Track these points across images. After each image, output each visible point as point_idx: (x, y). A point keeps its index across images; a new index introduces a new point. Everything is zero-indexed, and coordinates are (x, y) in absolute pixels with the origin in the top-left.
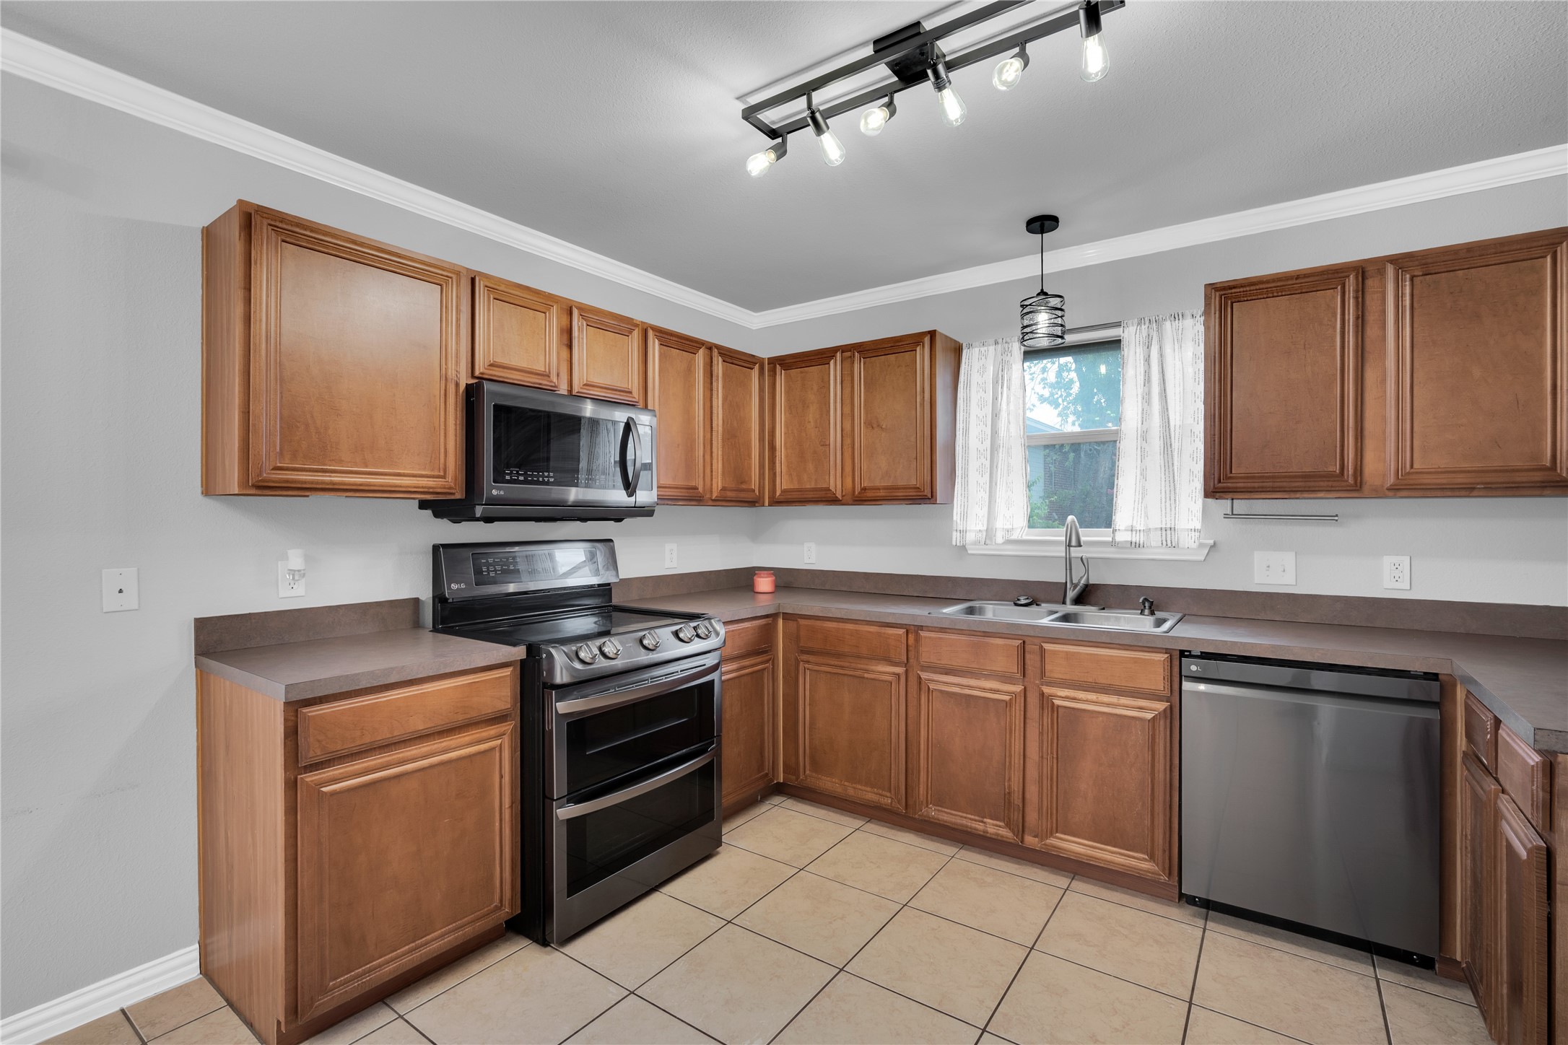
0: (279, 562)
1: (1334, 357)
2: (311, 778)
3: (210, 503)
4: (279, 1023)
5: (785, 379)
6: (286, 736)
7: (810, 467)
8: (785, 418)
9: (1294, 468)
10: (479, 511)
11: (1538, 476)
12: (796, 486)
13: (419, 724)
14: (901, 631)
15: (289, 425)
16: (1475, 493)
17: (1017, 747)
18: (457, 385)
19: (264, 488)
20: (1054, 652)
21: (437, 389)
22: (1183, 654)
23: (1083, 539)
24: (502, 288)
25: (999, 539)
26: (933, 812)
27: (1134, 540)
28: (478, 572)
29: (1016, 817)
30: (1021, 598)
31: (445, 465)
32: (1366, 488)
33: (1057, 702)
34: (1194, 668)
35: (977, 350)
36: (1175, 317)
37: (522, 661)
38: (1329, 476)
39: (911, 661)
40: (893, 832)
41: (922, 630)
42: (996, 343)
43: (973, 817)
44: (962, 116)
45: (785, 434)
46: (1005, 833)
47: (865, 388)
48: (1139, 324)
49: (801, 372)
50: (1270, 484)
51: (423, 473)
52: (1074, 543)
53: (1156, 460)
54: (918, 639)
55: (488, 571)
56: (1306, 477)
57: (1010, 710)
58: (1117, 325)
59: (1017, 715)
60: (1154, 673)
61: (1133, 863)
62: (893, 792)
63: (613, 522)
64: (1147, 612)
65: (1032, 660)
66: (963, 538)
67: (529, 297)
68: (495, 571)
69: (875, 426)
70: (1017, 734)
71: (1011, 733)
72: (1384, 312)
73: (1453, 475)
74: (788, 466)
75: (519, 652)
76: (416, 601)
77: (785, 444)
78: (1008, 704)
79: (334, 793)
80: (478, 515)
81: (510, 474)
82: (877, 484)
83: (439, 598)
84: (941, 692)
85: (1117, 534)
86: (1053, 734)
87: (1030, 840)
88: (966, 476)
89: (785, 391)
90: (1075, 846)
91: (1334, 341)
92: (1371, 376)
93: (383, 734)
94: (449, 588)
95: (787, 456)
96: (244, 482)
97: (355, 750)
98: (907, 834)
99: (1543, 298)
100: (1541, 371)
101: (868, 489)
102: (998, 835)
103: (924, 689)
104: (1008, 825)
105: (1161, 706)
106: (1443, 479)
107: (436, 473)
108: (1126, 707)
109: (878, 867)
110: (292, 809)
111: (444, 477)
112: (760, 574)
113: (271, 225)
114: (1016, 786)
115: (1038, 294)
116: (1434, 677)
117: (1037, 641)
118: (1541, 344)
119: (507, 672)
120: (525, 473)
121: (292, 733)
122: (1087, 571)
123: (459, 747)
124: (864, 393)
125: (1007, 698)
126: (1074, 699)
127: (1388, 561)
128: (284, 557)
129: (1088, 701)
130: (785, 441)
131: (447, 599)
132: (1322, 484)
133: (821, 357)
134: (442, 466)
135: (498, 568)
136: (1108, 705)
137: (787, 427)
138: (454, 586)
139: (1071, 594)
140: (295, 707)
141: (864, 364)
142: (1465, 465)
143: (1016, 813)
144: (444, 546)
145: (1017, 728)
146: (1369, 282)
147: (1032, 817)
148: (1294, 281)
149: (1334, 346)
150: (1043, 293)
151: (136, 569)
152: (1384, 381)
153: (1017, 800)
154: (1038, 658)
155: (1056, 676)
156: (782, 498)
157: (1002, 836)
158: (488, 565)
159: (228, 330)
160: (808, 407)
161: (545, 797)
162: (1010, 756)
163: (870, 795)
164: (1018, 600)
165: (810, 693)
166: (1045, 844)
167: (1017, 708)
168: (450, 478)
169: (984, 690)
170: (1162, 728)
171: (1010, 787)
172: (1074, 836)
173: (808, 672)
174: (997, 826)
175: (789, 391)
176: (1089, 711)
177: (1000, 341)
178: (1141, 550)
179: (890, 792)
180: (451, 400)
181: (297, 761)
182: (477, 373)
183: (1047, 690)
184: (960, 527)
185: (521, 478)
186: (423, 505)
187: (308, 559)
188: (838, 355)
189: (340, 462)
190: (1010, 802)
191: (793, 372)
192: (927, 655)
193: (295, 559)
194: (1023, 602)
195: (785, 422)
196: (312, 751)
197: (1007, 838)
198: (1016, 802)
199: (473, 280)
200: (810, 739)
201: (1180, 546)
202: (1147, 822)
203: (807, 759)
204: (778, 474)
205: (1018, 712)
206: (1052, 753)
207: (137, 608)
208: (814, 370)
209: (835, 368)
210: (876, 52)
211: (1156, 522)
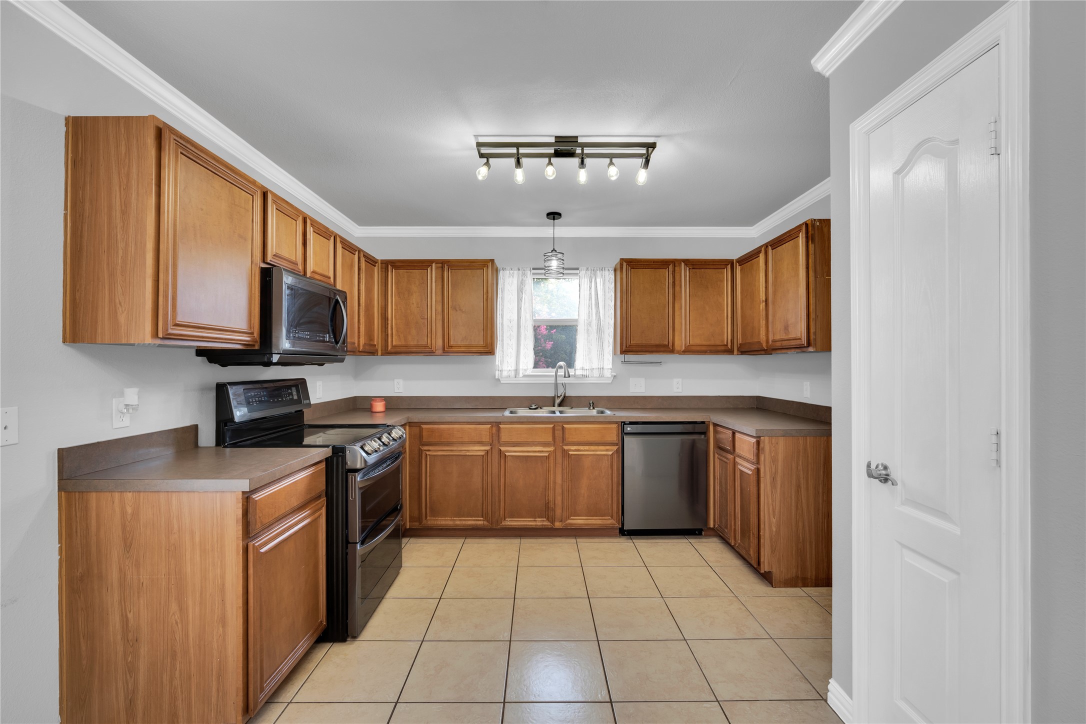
0: (114, 399)
1: (666, 297)
5: (395, 275)
7: (414, 332)
8: (395, 299)
9: (653, 342)
10: (275, 358)
11: (723, 348)
12: (403, 343)
14: (489, 426)
16: (707, 354)
17: (552, 478)
18: (256, 268)
20: (570, 429)
22: (624, 423)
23: (570, 374)
25: (521, 375)
26: (510, 522)
27: (584, 374)
29: (551, 514)
30: (533, 405)
32: (675, 351)
33: (570, 453)
34: (629, 429)
35: (508, 272)
36: (601, 270)
38: (664, 346)
39: (494, 442)
40: (483, 540)
41: (500, 424)
42: (519, 270)
43: (530, 519)
44: (585, 182)
45: (395, 310)
46: (546, 523)
47: (451, 287)
48: (587, 270)
49: (407, 272)
50: (645, 349)
52: (567, 376)
53: (594, 336)
54: (499, 430)
56: (657, 346)
57: (548, 461)
58: (577, 269)
59: (552, 462)
60: (613, 434)
61: (605, 522)
62: (484, 517)
63: (317, 366)
64: (591, 408)
65: (559, 433)
66: (501, 374)
67: (290, 209)
69: (458, 309)
70: (552, 472)
71: (549, 472)
72: (681, 281)
73: (701, 347)
74: (397, 331)
77: (395, 316)
78: (547, 457)
82: (459, 343)
84: (512, 456)
85: (577, 371)
86: (569, 469)
87: (558, 525)
88: (502, 340)
89: (395, 282)
90: (579, 521)
91: (665, 291)
92: (677, 306)
95: (396, 324)
98: (490, 539)
99: (724, 283)
100: (724, 310)
101: (454, 346)
102: (543, 525)
103: (503, 456)
104: (548, 520)
105: (615, 448)
106: (698, 348)
108: (602, 451)
109: (490, 556)
112: (376, 400)
113: (175, 140)
114: (551, 499)
115: (552, 251)
116: (703, 423)
117: (560, 424)
118: (724, 300)
122: (565, 390)
124: (451, 289)
125: (547, 454)
126: (579, 450)
127: (675, 380)
128: (122, 394)
129: (585, 450)
130: (395, 314)
132: (662, 349)
133: (423, 265)
136: (593, 451)
137: (396, 305)
138: (238, 413)
139: (558, 401)
141: (451, 272)
142: (704, 343)
143: (552, 512)
145: (552, 469)
146: (676, 268)
147: (558, 512)
148: (652, 263)
149: (665, 292)
150: (554, 250)
151: (17, 407)
152: (681, 308)
153: (551, 505)
154: (561, 432)
155: (570, 440)
156: (393, 351)
157: (545, 526)
160: (412, 294)
161: (348, 542)
162: (549, 483)
163: (470, 522)
164: (531, 406)
165: (430, 469)
166: (566, 524)
167: (552, 459)
169: (535, 452)
170: (616, 458)
171: (548, 499)
172: (579, 516)
173: (428, 457)
174: (542, 521)
175: (397, 283)
176: (585, 455)
177: (521, 269)
178: (587, 379)
179: (483, 517)
182: (267, 261)
183: (566, 448)
184: (500, 369)
186: (201, 355)
188: (434, 265)
190: (548, 507)
191: (401, 271)
192: (504, 437)
194: (534, 407)
195: (395, 302)
197: (547, 526)
198: (552, 507)
199: (265, 193)
200: (430, 498)
201: (605, 376)
202: (610, 502)
203: (428, 510)
204: (389, 335)
205: (552, 460)
206: (569, 478)
207: (17, 442)
208: (416, 273)
209: (433, 273)
210: (555, 142)
211: (595, 365)
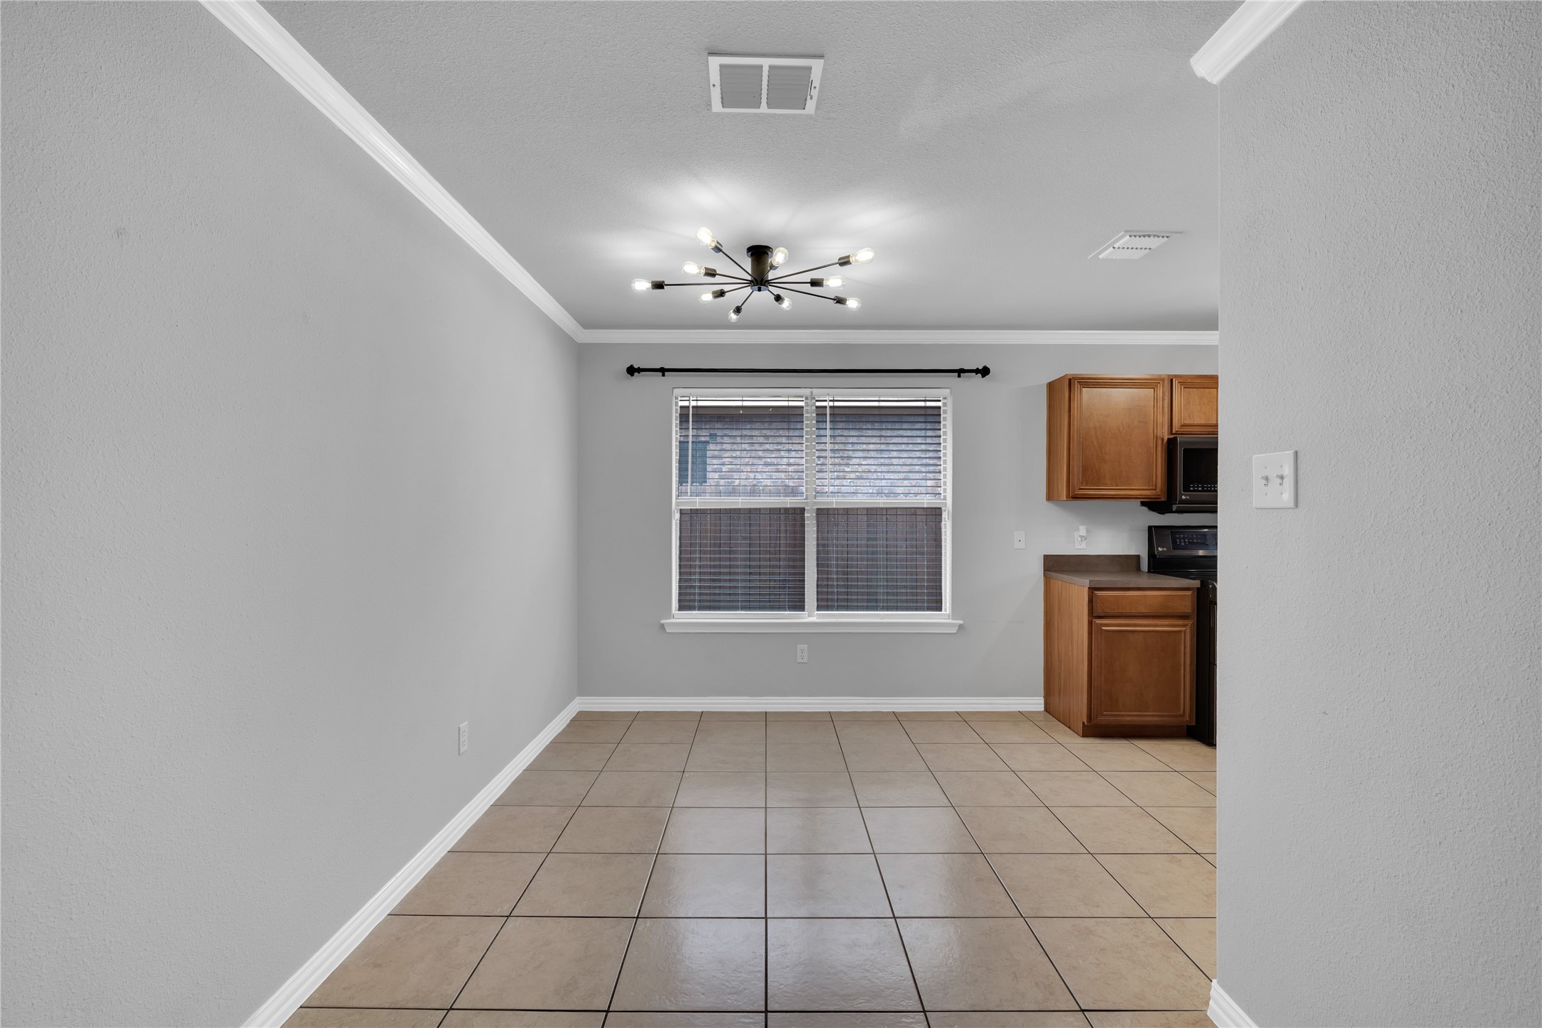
0: (1076, 532)
2: (1098, 621)
3: (1049, 505)
4: (1084, 723)
6: (1089, 602)
10: (1174, 508)
13: (1143, 610)
15: (1085, 469)
18: (1163, 439)
19: (1075, 497)
21: (1152, 444)
24: (1189, 381)
28: (1174, 542)
31: (1156, 483)
37: (1198, 588)
51: (1144, 488)
55: (1180, 542)
68: (1185, 542)
75: (1196, 583)
76: (1138, 557)
79: (1106, 631)
80: (1174, 510)
81: (1193, 487)
83: (1151, 555)
93: (1127, 611)
94: (1157, 550)
96: (1068, 496)
97: (1115, 614)
107: (1151, 488)
110: (1090, 633)
111: (1155, 490)
119: (1189, 593)
120: (1203, 486)
121: (1091, 601)
123: (1163, 626)
128: (1078, 530)
131: (1156, 556)
134: (1154, 484)
135: (1187, 540)
138: (1160, 549)
140: (1092, 590)
144: (1155, 527)
158: (1180, 538)
159: (1060, 429)
161: (1210, 663)
168: (1158, 490)
180: (1159, 448)
181: (1093, 613)
182: (1174, 432)
185: (1200, 489)
186: (1143, 504)
187: (1088, 531)
189: (1106, 485)
193: (1082, 530)
196: (1098, 611)
199: (1172, 380)
